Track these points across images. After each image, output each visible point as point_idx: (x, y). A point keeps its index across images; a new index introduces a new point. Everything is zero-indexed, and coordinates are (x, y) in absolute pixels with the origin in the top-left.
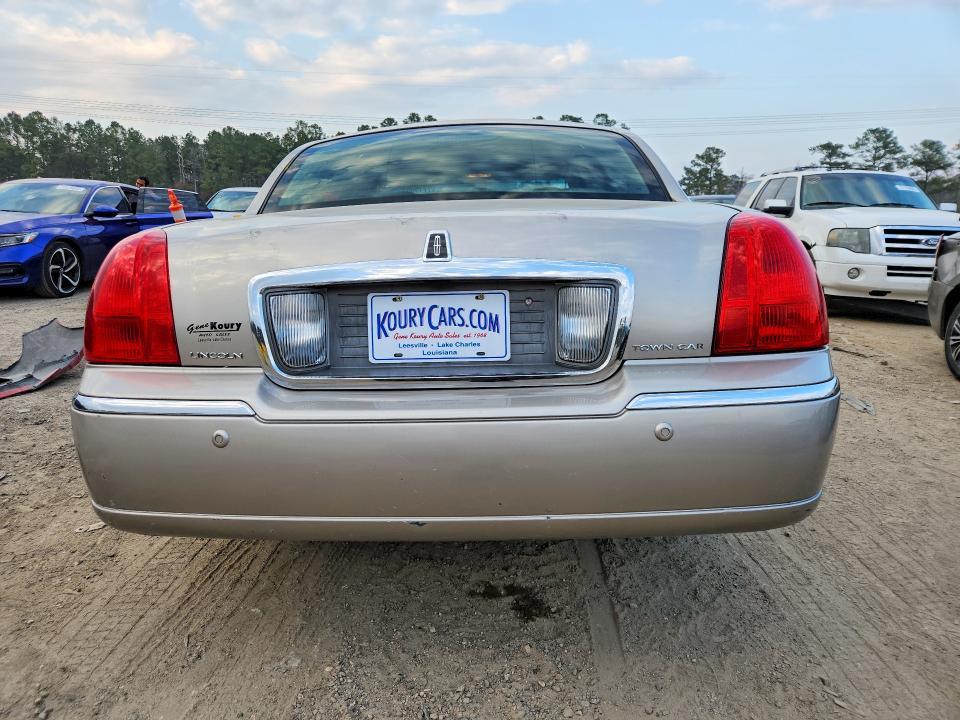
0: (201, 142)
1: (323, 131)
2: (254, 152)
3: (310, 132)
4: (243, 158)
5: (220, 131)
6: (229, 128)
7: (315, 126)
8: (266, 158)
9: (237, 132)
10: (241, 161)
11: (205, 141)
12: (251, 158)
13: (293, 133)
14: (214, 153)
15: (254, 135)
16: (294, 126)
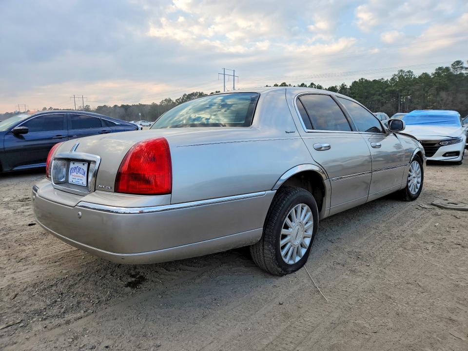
0: (348, 87)
1: (414, 73)
2: (373, 89)
3: (405, 75)
4: (367, 92)
5: (357, 80)
6: (362, 79)
7: (409, 72)
8: (379, 91)
9: (366, 80)
10: (366, 94)
11: (350, 86)
12: (372, 92)
13: (396, 77)
14: (353, 91)
15: (374, 81)
16: (397, 73)
